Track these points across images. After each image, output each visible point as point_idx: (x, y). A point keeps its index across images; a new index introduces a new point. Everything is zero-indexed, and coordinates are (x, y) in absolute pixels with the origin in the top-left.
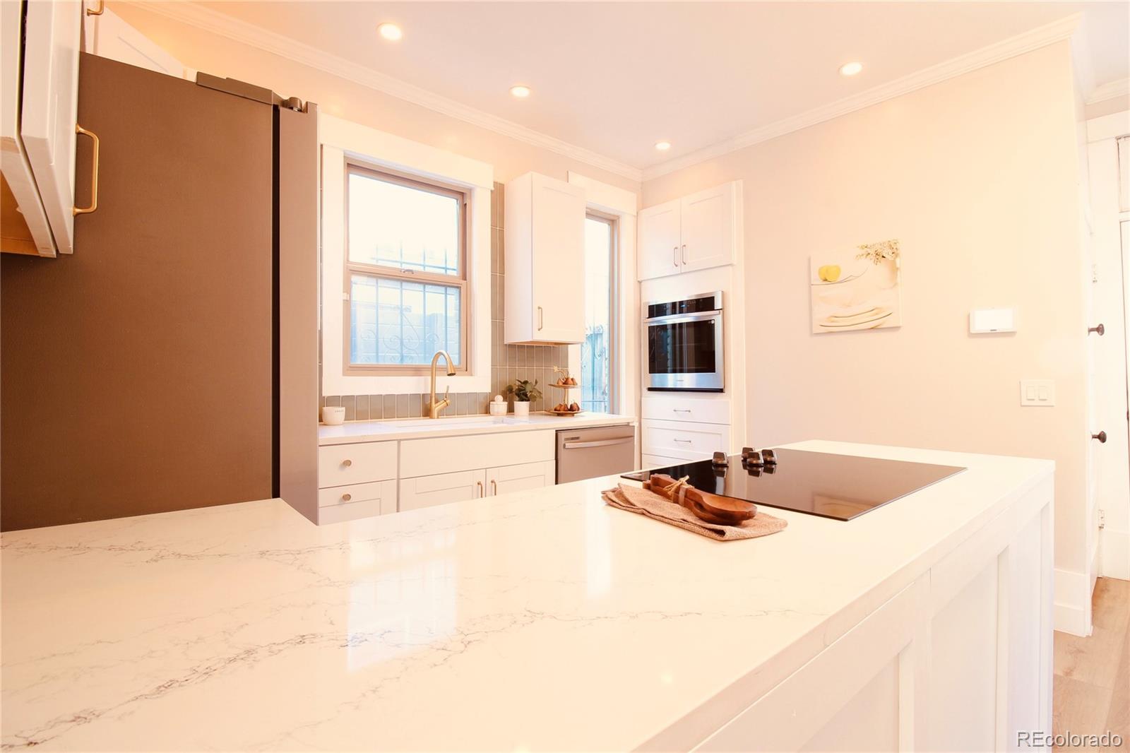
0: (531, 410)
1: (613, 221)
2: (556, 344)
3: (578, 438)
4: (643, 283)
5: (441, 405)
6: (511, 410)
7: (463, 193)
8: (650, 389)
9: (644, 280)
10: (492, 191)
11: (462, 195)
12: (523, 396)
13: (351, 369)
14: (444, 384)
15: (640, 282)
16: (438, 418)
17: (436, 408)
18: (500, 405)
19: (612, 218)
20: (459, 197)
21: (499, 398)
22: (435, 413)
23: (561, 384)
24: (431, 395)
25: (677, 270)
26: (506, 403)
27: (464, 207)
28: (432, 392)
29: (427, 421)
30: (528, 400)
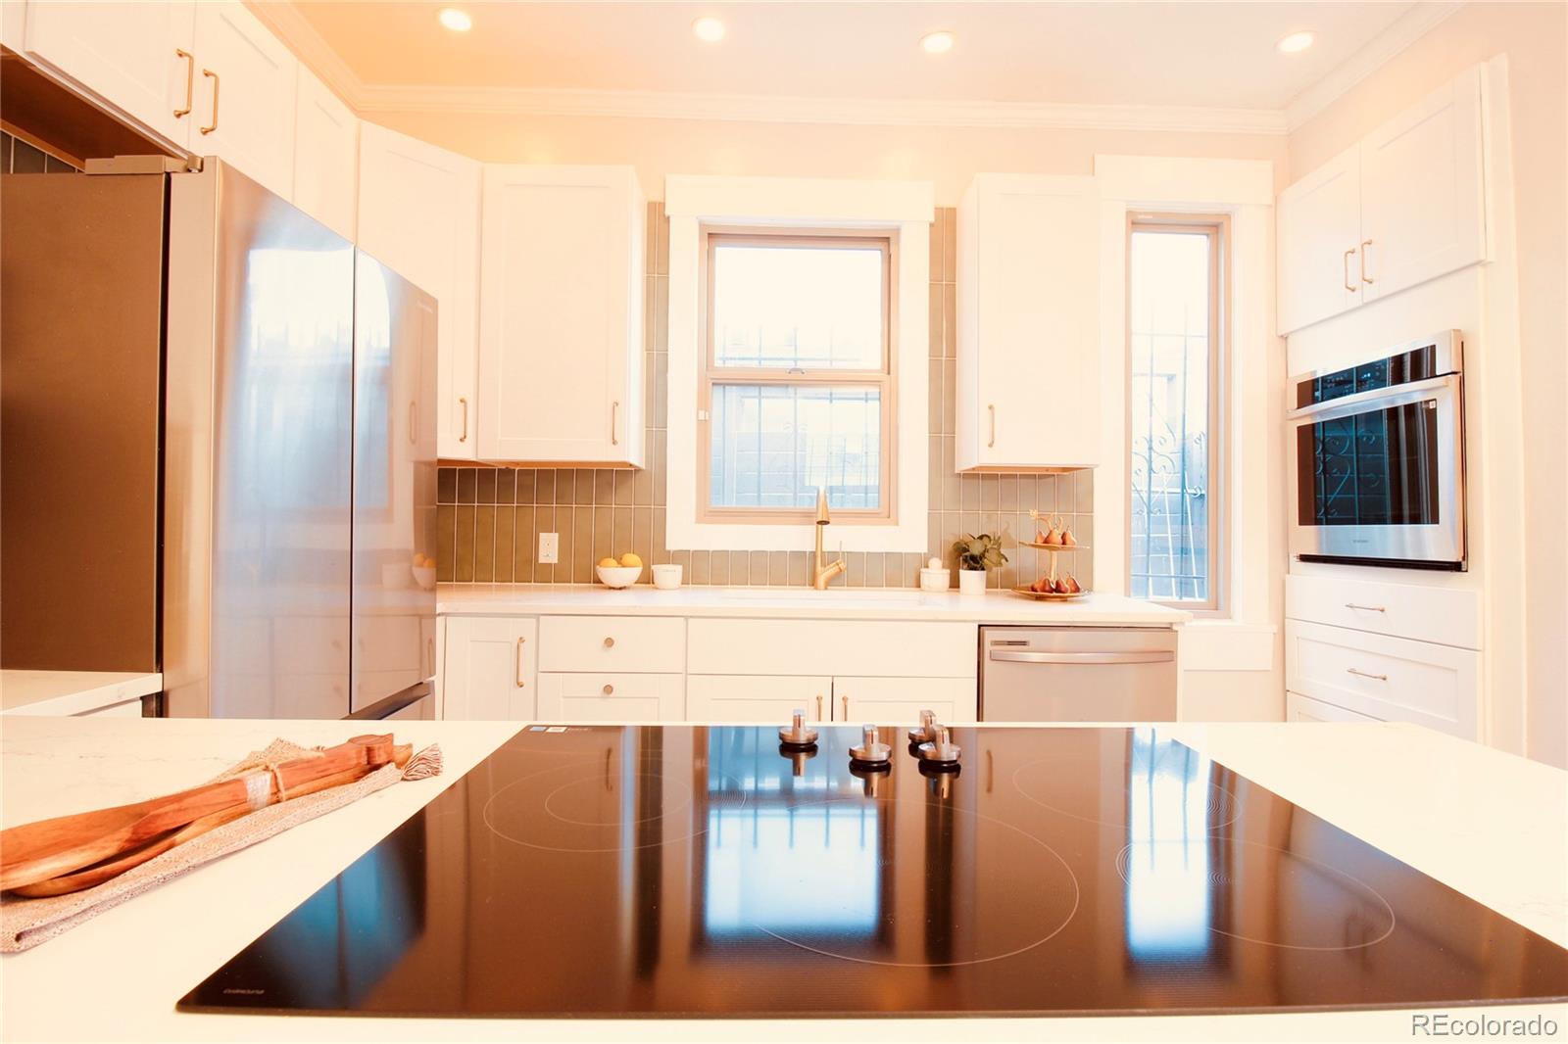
0: (990, 584)
1: (1214, 228)
2: (1065, 469)
3: (1024, 643)
4: (1289, 340)
5: (832, 570)
6: (955, 584)
7: (888, 238)
8: (1305, 558)
9: (1292, 332)
10: (931, 225)
11: (885, 241)
12: (975, 562)
13: (710, 514)
14: (840, 538)
15: (1285, 338)
16: (826, 589)
17: (823, 575)
18: (937, 574)
19: (1213, 220)
20: (882, 245)
21: (936, 563)
22: (821, 580)
23: (1040, 543)
24: (814, 554)
25: (1355, 300)
26: (949, 571)
27: (888, 259)
28: (817, 548)
29: (807, 592)
30: (983, 569)
